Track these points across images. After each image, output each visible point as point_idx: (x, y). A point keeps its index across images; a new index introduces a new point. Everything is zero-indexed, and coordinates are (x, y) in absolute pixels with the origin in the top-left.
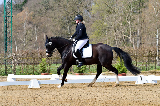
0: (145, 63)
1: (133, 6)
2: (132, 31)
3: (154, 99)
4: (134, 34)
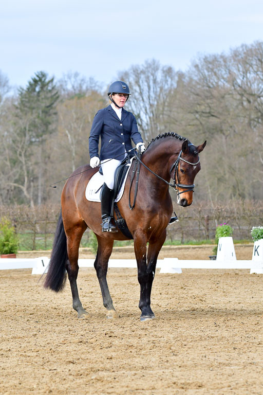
0: (51, 235)
1: (29, 131)
2: (28, 176)
3: (64, 301)
4: (33, 181)
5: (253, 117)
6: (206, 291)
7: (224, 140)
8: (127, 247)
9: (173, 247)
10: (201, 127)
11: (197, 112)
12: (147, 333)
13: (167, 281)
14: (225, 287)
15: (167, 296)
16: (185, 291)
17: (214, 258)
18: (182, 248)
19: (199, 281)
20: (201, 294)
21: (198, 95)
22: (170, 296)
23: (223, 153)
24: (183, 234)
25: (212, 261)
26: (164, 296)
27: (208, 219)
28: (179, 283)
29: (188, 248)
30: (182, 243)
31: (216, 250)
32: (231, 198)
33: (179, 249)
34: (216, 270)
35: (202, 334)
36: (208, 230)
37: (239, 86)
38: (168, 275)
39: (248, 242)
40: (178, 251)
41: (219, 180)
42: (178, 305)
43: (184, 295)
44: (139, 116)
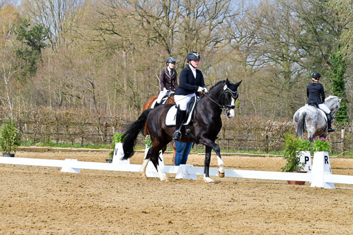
5: (151, 36)
6: (101, 190)
7: (124, 55)
8: (32, 147)
9: (73, 149)
10: (104, 43)
11: (102, 29)
12: (47, 225)
13: (67, 179)
14: (119, 187)
15: (66, 193)
16: (82, 189)
17: (111, 161)
18: (81, 151)
19: (95, 181)
20: (97, 193)
21: (102, 14)
22: (69, 193)
23: (122, 68)
24: (83, 138)
25: (108, 164)
26: (63, 193)
27: (107, 126)
28: (78, 182)
29: (87, 151)
30: (82, 146)
31: (112, 153)
32: (128, 108)
33: (79, 151)
34: (111, 171)
35: (96, 228)
36: (106, 135)
37: (140, 8)
38: (67, 174)
39: (141, 148)
40: (78, 153)
41: (118, 91)
42: (76, 202)
43: (81, 193)
44: (48, 30)
